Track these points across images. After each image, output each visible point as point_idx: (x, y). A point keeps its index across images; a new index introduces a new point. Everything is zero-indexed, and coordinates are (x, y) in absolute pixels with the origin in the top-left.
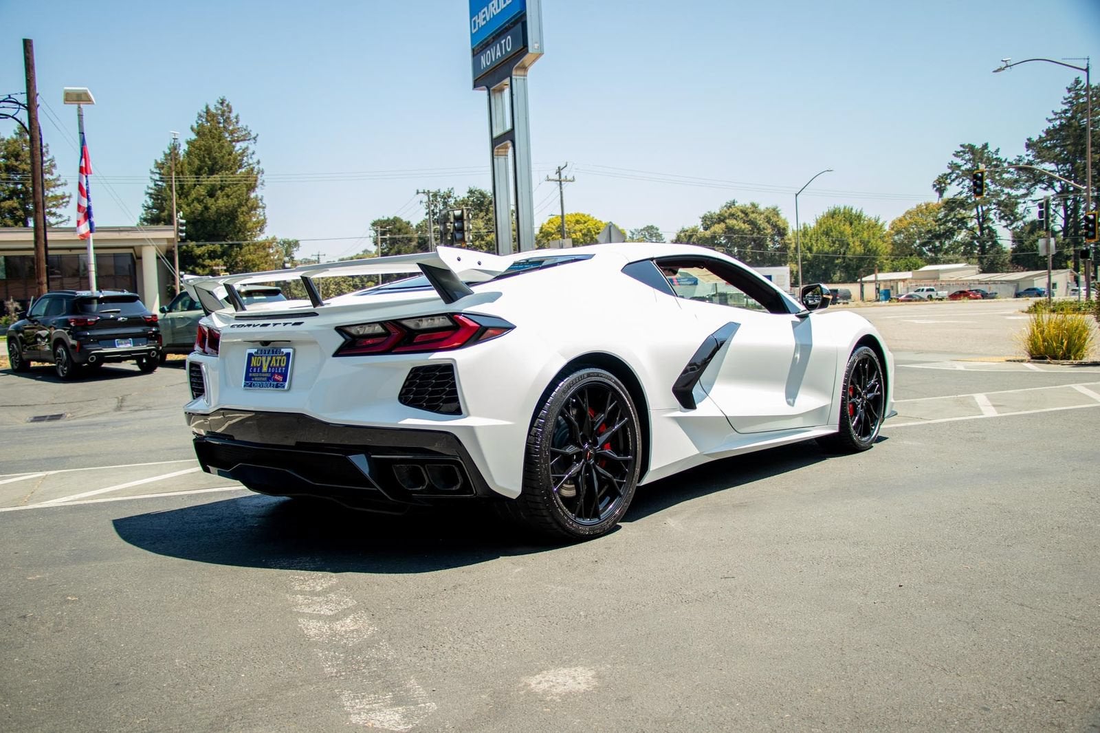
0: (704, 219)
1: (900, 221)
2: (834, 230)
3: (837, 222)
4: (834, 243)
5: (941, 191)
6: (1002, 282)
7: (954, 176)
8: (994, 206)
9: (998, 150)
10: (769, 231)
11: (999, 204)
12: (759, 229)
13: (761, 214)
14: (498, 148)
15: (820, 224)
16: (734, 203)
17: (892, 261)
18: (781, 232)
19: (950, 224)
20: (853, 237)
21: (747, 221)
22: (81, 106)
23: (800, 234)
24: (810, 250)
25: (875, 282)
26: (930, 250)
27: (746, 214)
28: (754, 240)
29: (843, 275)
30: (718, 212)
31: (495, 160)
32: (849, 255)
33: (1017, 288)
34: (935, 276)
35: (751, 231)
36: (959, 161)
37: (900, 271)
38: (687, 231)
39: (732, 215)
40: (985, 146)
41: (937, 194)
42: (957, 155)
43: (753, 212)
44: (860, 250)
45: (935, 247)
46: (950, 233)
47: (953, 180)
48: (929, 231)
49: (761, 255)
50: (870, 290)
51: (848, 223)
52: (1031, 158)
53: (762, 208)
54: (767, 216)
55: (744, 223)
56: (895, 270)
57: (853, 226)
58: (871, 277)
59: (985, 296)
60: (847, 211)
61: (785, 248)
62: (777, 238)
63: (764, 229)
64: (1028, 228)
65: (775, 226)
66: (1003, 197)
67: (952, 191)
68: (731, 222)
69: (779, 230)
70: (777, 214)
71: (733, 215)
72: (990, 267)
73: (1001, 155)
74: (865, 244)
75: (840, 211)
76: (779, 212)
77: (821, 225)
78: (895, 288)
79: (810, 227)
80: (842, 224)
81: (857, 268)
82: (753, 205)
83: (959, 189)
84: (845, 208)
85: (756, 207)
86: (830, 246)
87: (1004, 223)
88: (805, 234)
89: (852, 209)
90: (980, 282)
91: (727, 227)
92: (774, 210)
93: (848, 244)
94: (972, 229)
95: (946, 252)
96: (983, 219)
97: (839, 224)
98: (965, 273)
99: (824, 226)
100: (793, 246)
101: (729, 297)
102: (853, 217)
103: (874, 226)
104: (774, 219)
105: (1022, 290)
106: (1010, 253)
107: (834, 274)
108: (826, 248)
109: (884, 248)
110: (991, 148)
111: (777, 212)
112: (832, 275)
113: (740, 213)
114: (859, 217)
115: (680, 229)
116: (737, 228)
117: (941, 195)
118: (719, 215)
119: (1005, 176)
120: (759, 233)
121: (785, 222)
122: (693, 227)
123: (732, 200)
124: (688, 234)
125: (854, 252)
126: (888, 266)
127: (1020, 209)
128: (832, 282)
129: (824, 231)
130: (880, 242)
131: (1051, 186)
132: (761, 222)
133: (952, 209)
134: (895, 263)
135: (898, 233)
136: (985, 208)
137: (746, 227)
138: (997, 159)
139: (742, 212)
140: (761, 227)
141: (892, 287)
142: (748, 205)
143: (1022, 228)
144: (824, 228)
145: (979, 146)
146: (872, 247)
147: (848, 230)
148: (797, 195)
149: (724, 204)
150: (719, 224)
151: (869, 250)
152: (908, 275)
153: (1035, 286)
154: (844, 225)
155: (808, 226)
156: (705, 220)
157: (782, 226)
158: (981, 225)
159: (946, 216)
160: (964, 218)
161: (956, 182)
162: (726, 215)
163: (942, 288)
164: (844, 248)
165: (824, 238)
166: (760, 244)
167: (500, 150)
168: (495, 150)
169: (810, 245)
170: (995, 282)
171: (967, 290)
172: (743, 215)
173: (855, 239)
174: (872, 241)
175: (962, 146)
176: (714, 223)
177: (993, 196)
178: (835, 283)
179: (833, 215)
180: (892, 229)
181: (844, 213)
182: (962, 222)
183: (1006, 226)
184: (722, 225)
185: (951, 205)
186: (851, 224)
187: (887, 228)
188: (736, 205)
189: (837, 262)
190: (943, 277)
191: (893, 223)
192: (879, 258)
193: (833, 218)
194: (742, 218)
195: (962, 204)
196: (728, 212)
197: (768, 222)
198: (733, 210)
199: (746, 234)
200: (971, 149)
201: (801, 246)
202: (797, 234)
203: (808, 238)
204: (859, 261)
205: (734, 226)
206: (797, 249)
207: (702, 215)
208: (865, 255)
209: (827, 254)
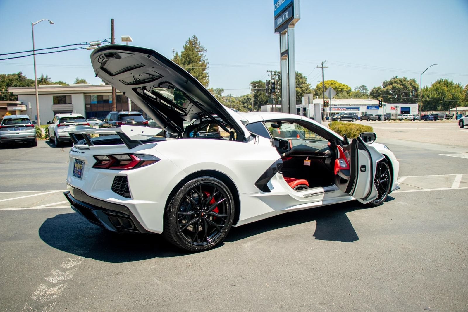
0: (384, 83)
2: (439, 89)
3: (441, 85)
4: (439, 94)
10: (411, 89)
12: (406, 88)
13: (408, 82)
14: (283, 57)
15: (433, 86)
16: (396, 77)
17: (465, 102)
18: (416, 89)
20: (448, 92)
21: (402, 85)
22: (128, 42)
23: (425, 90)
24: (428, 97)
25: (456, 111)
27: (401, 82)
28: (404, 92)
29: (442, 108)
30: (389, 80)
31: (282, 62)
32: (446, 100)
35: (403, 88)
38: (376, 88)
39: (395, 82)
43: (404, 81)
44: (450, 97)
49: (407, 98)
51: (446, 86)
53: (408, 79)
54: (410, 83)
55: (400, 85)
56: (466, 106)
57: (448, 87)
58: (455, 109)
60: (446, 81)
61: (417, 96)
62: (414, 92)
63: (409, 88)
65: (413, 87)
68: (395, 85)
69: (415, 88)
70: (415, 82)
71: (396, 82)
74: (453, 95)
75: (443, 81)
76: (416, 81)
77: (434, 86)
78: (464, 114)
79: (429, 87)
80: (443, 86)
81: (448, 105)
82: (405, 78)
84: (445, 80)
85: (406, 79)
86: (437, 96)
88: (427, 90)
89: (448, 80)
91: (393, 87)
92: (413, 80)
93: (446, 95)
97: (442, 86)
99: (435, 87)
100: (421, 95)
101: (391, 115)
102: (448, 83)
103: (458, 87)
104: (413, 84)
107: (439, 107)
108: (435, 96)
109: (462, 96)
111: (415, 81)
112: (437, 107)
113: (399, 81)
114: (451, 83)
115: (373, 87)
116: (397, 87)
118: (390, 82)
120: (406, 90)
121: (418, 85)
122: (379, 87)
123: (396, 76)
124: (377, 89)
125: (448, 98)
126: (463, 103)
129: (435, 89)
130: (460, 94)
132: (408, 85)
134: (466, 103)
137: (401, 87)
139: (400, 81)
140: (408, 87)
141: (463, 113)
142: (403, 78)
146: (456, 96)
147: (446, 89)
148: (421, 74)
149: (392, 77)
150: (390, 85)
151: (455, 98)
154: (444, 87)
155: (428, 87)
156: (384, 84)
157: (416, 87)
162: (393, 82)
164: (443, 97)
165: (435, 92)
166: (407, 94)
169: (428, 95)
172: (400, 82)
173: (449, 92)
174: (456, 93)
176: (387, 85)
178: (438, 111)
179: (439, 82)
180: (466, 89)
181: (444, 82)
184: (391, 86)
186: (447, 86)
187: (464, 88)
188: (398, 78)
189: (440, 102)
192: (459, 101)
193: (439, 84)
194: (399, 83)
196: (394, 81)
197: (411, 85)
198: (396, 80)
199: (401, 90)
201: (425, 96)
202: (423, 90)
203: (428, 92)
204: (451, 102)
205: (396, 86)
206: (423, 96)
207: (383, 82)
208: (452, 99)
209: (436, 99)
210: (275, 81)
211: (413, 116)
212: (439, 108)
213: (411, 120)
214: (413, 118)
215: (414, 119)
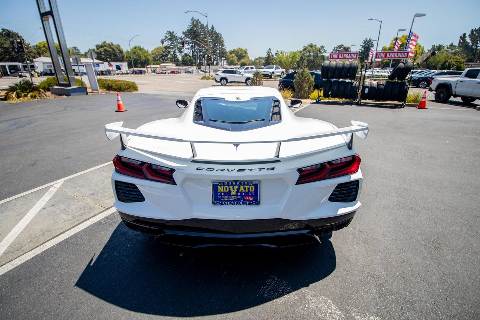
0: (97, 46)
1: (154, 51)
2: (136, 52)
3: (137, 50)
4: (137, 56)
5: (163, 43)
6: (182, 69)
7: (166, 40)
8: (177, 49)
9: (176, 34)
10: (118, 51)
11: (178, 48)
12: (114, 51)
13: (114, 46)
14: (44, 18)
15: (132, 50)
18: (121, 52)
19: (166, 53)
23: (127, 53)
24: (130, 58)
25: (150, 68)
26: (162, 60)
27: (110, 46)
28: (113, 54)
29: (140, 65)
30: (101, 44)
31: (44, 23)
32: (142, 60)
33: (185, 71)
34: (165, 67)
35: (112, 51)
36: (167, 35)
37: (155, 65)
39: (105, 46)
40: (173, 32)
41: (162, 44)
42: (166, 34)
43: (112, 45)
44: (144, 58)
45: (163, 59)
46: (167, 55)
47: (166, 41)
48: (161, 54)
49: (116, 59)
50: (149, 70)
51: (140, 51)
52: (184, 37)
53: (114, 44)
55: (110, 48)
56: (154, 64)
58: (149, 66)
59: (179, 73)
61: (123, 57)
62: (120, 54)
63: (116, 51)
64: (185, 55)
65: (119, 50)
66: (179, 47)
67: (166, 43)
68: (106, 48)
70: (119, 46)
72: (177, 65)
73: (177, 35)
74: (146, 57)
79: (129, 51)
81: (144, 63)
82: (112, 43)
83: (168, 43)
84: (139, 46)
86: (136, 57)
87: (179, 53)
89: (141, 47)
90: (177, 69)
91: (104, 49)
93: (141, 57)
94: (172, 54)
95: (166, 60)
96: (174, 52)
98: (171, 66)
100: (125, 56)
102: (141, 49)
103: (147, 52)
104: (119, 48)
105: (186, 71)
106: (181, 61)
107: (138, 65)
108: (135, 57)
109: (151, 58)
110: (175, 33)
113: (108, 45)
114: (143, 49)
116: (108, 50)
117: (163, 45)
119: (178, 41)
122: (93, 48)
123: (104, 41)
126: (152, 63)
127: (182, 50)
128: (138, 67)
130: (149, 56)
131: (189, 45)
132: (115, 48)
133: (167, 49)
135: (153, 54)
136: (174, 49)
138: (176, 36)
141: (156, 69)
142: (110, 43)
143: (183, 55)
144: (133, 51)
145: (172, 32)
146: (148, 58)
147: (140, 53)
148: (129, 42)
149: (102, 42)
152: (158, 66)
153: (189, 70)
157: (121, 50)
158: (174, 53)
159: (165, 50)
160: (170, 51)
161: (167, 41)
163: (168, 70)
165: (134, 55)
166: (115, 55)
167: (45, 19)
168: (43, 18)
169: (130, 56)
170: (180, 69)
171: (174, 71)
173: (143, 55)
174: (147, 56)
175: (168, 31)
176: (100, 48)
177: (176, 46)
179: (136, 48)
180: (152, 53)
181: (139, 48)
182: (169, 52)
183: (180, 54)
184: (103, 49)
185: (166, 47)
186: (141, 51)
187: (150, 52)
188: (106, 42)
189: (138, 61)
190: (167, 67)
191: (152, 51)
192: (150, 61)
195: (169, 48)
196: (104, 44)
197: (117, 49)
198: (106, 44)
200: (170, 32)
201: (128, 57)
202: (126, 53)
203: (129, 54)
204: (145, 62)
205: (106, 49)
206: (127, 57)
207: (95, 45)
208: (146, 60)
209: (135, 59)
210: (21, 40)
211: (126, 71)
213: (125, 74)
214: (126, 73)
215: (127, 74)
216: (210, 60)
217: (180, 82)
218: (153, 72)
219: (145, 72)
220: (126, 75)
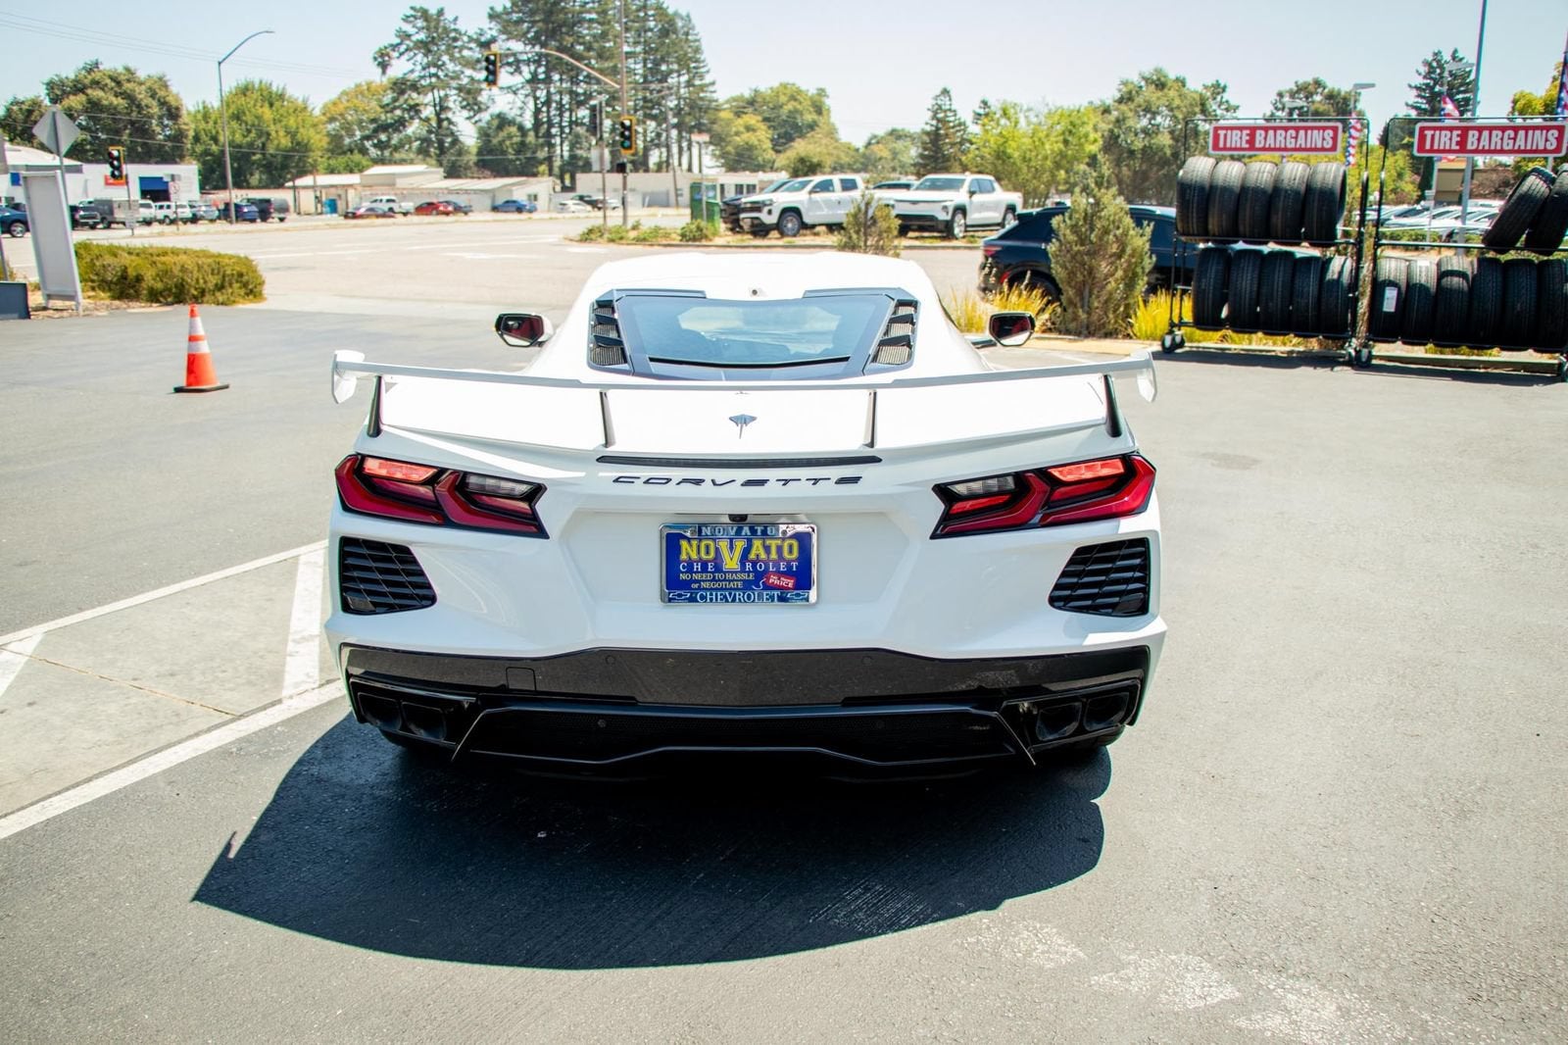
0: (51, 85)
1: (335, 104)
2: (247, 113)
3: (252, 102)
4: (249, 131)
5: (384, 66)
6: (476, 192)
7: (403, 48)
8: (455, 92)
9: (456, 19)
10: (155, 110)
11: (460, 89)
12: (139, 106)
13: (141, 84)
15: (226, 103)
16: (97, 64)
17: (329, 158)
18: (173, 113)
19: (398, 112)
20: (275, 124)
21: (121, 94)
23: (199, 117)
24: (215, 139)
25: (313, 187)
26: (375, 146)
27: (119, 83)
28: (132, 123)
29: (264, 177)
30: (72, 76)
32: (271, 150)
33: (493, 199)
34: (390, 182)
35: (126, 108)
36: (408, 28)
37: (339, 173)
38: (23, 103)
39: (96, 83)
40: (441, 12)
41: (380, 70)
42: (406, 19)
43: (129, 81)
44: (286, 142)
45: (380, 141)
46: (400, 124)
47: (401, 54)
48: (373, 121)
49: (144, 145)
51: (267, 105)
52: (494, 33)
53: (141, 75)
54: (150, 88)
55: (116, 96)
56: (332, 171)
57: (274, 108)
58: (307, 180)
59: (458, 209)
60: (263, 86)
61: (178, 137)
62: (166, 122)
63: (147, 106)
64: (495, 123)
65: (163, 103)
66: (465, 81)
67: (400, 68)
68: (96, 94)
69: (169, 109)
70: (166, 86)
71: (98, 83)
72: (453, 172)
73: (461, 26)
74: (292, 134)
75: (253, 86)
76: (169, 83)
77: (228, 105)
78: (343, 196)
79: (213, 107)
80: (259, 104)
81: (284, 167)
82: (127, 69)
83: (410, 66)
84: (261, 82)
85: (132, 74)
86: (245, 136)
87: (466, 113)
88: (206, 117)
89: (271, 84)
90: (450, 191)
91: (90, 101)
92: (160, 79)
93: (268, 134)
94: (427, 120)
95: (396, 149)
96: (441, 107)
97: (255, 105)
98: (424, 178)
99: (233, 107)
100: (191, 134)
101: (115, 205)
102: (274, 96)
103: (301, 110)
104: (161, 93)
105: (500, 201)
106: (474, 150)
107: (252, 174)
108: (238, 138)
109: (318, 140)
110: (449, 16)
111: (165, 82)
112: (248, 176)
113: (108, 81)
114: (281, 97)
115: (10, 99)
116: (105, 102)
117: (384, 72)
118: (74, 81)
119: (466, 53)
120: (139, 113)
121: (177, 98)
122: (33, 97)
123: (94, 59)
124: (24, 107)
125: (278, 145)
126: (323, 163)
127: (483, 98)
128: (249, 187)
129: (233, 113)
130: (312, 132)
131: (518, 70)
132: (142, 95)
133: (402, 92)
134: (331, 162)
135: (332, 120)
136: (442, 93)
137: (120, 102)
138: (455, 30)
139: (112, 78)
140: (143, 104)
141: (339, 196)
142: (120, 70)
143: (488, 123)
144: (233, 109)
145: (433, 11)
146: (303, 139)
147: (267, 113)
148: (220, 63)
149: (81, 66)
150: (75, 94)
151: (298, 144)
152: (354, 179)
153: (514, 198)
154: (262, 107)
155: (209, 106)
156: (52, 88)
157: (174, 103)
158: (438, 114)
159: (395, 100)
160: (417, 105)
161: (406, 57)
162: (87, 82)
163: (404, 198)
164: (263, 139)
165: (234, 124)
166: (141, 130)
169: (214, 132)
170: (466, 192)
171: (435, 201)
172: (113, 84)
173: (278, 125)
174: (301, 130)
175: (412, 8)
176: (66, 94)
177: (452, 78)
178: (253, 188)
179: (245, 90)
180: (324, 114)
181: (261, 90)
182: (415, 109)
183: (469, 118)
184: (82, 98)
185: (401, 86)
186: (271, 105)
187: (317, 112)
188: (101, 67)
189: (254, 158)
190: (401, 183)
191: (325, 106)
192: (311, 154)
193: (245, 95)
194: (112, 89)
195: (414, 87)
196: (90, 77)
197: (153, 96)
198: (97, 76)
199: (119, 113)
200: (425, 14)
201: (204, 137)
202: (195, 116)
203: (211, 123)
204: (286, 158)
205: (99, 100)
206: (197, 139)
207: (46, 80)
208: (293, 149)
209: (240, 146)
211: (192, 207)
212: (255, 179)
213: (185, 221)
214: (190, 215)
215: (194, 219)
216: (627, 143)
217: (468, 256)
218: (328, 209)
219: (284, 209)
220: (190, 227)
